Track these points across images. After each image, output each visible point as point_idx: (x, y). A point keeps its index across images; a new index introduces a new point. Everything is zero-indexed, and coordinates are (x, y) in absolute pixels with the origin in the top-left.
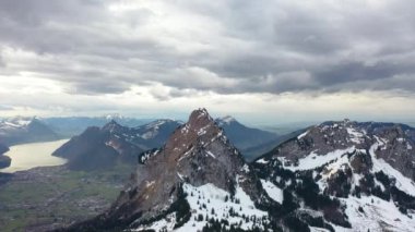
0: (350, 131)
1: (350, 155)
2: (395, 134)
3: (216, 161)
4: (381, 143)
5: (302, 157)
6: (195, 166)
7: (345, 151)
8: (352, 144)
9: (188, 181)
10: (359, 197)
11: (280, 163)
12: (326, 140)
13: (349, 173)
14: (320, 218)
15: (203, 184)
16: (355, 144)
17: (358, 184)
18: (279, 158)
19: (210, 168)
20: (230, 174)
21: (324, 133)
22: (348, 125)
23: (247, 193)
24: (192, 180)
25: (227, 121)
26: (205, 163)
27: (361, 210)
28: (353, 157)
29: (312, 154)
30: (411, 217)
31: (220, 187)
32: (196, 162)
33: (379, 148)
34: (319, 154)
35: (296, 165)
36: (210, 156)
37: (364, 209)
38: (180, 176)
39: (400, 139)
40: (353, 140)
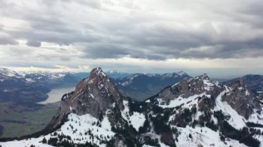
0: (205, 82)
1: (200, 98)
2: (237, 85)
3: (94, 100)
4: (228, 90)
5: (173, 99)
6: (80, 103)
7: (198, 96)
8: (204, 90)
9: (74, 112)
10: (194, 128)
11: (158, 103)
12: (189, 88)
13: (194, 110)
14: (157, 140)
15: (84, 114)
16: (206, 91)
17: (197, 119)
18: (158, 100)
19: (90, 104)
20: (101, 109)
21: (189, 83)
22: (205, 78)
23: (110, 121)
24: (77, 111)
25: (180, 74)
26: (87, 101)
27: (190, 136)
28: (201, 100)
29: (180, 97)
30: (226, 144)
31: (94, 116)
32: (81, 100)
33: (225, 94)
34: (184, 97)
35: (168, 104)
36: (91, 97)
37: (193, 135)
38: (71, 109)
39: (241, 88)
40: (205, 88)
